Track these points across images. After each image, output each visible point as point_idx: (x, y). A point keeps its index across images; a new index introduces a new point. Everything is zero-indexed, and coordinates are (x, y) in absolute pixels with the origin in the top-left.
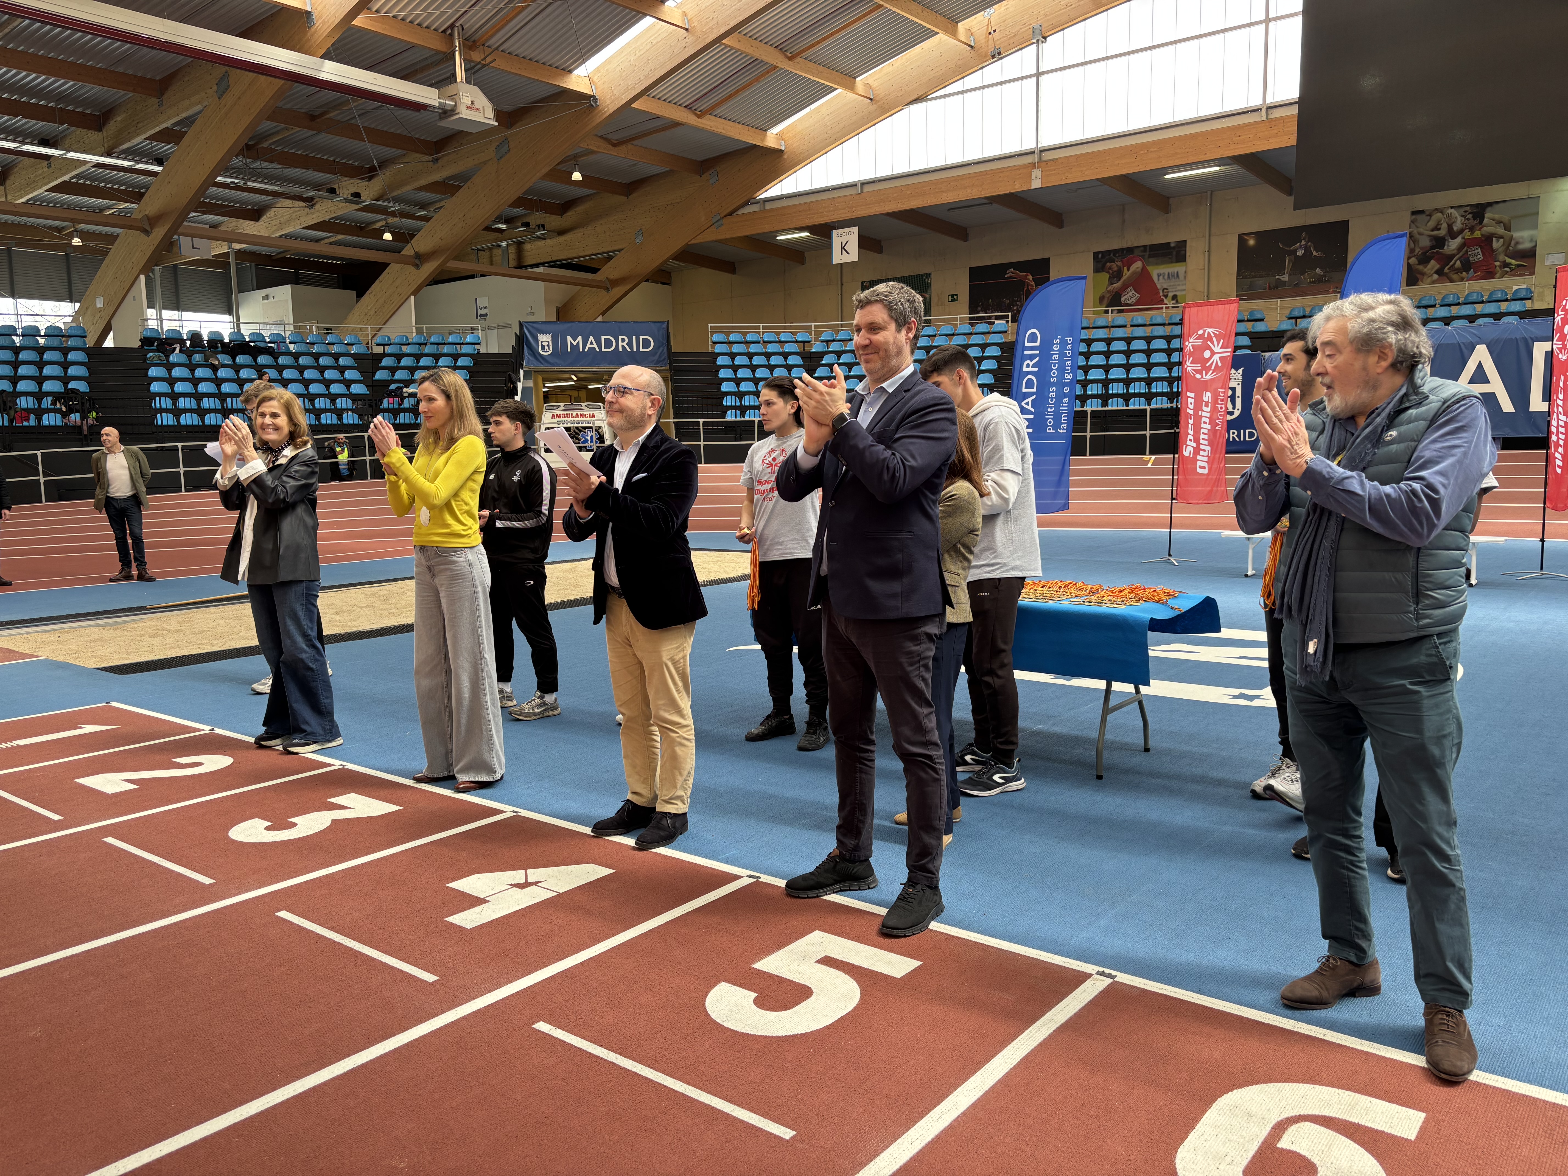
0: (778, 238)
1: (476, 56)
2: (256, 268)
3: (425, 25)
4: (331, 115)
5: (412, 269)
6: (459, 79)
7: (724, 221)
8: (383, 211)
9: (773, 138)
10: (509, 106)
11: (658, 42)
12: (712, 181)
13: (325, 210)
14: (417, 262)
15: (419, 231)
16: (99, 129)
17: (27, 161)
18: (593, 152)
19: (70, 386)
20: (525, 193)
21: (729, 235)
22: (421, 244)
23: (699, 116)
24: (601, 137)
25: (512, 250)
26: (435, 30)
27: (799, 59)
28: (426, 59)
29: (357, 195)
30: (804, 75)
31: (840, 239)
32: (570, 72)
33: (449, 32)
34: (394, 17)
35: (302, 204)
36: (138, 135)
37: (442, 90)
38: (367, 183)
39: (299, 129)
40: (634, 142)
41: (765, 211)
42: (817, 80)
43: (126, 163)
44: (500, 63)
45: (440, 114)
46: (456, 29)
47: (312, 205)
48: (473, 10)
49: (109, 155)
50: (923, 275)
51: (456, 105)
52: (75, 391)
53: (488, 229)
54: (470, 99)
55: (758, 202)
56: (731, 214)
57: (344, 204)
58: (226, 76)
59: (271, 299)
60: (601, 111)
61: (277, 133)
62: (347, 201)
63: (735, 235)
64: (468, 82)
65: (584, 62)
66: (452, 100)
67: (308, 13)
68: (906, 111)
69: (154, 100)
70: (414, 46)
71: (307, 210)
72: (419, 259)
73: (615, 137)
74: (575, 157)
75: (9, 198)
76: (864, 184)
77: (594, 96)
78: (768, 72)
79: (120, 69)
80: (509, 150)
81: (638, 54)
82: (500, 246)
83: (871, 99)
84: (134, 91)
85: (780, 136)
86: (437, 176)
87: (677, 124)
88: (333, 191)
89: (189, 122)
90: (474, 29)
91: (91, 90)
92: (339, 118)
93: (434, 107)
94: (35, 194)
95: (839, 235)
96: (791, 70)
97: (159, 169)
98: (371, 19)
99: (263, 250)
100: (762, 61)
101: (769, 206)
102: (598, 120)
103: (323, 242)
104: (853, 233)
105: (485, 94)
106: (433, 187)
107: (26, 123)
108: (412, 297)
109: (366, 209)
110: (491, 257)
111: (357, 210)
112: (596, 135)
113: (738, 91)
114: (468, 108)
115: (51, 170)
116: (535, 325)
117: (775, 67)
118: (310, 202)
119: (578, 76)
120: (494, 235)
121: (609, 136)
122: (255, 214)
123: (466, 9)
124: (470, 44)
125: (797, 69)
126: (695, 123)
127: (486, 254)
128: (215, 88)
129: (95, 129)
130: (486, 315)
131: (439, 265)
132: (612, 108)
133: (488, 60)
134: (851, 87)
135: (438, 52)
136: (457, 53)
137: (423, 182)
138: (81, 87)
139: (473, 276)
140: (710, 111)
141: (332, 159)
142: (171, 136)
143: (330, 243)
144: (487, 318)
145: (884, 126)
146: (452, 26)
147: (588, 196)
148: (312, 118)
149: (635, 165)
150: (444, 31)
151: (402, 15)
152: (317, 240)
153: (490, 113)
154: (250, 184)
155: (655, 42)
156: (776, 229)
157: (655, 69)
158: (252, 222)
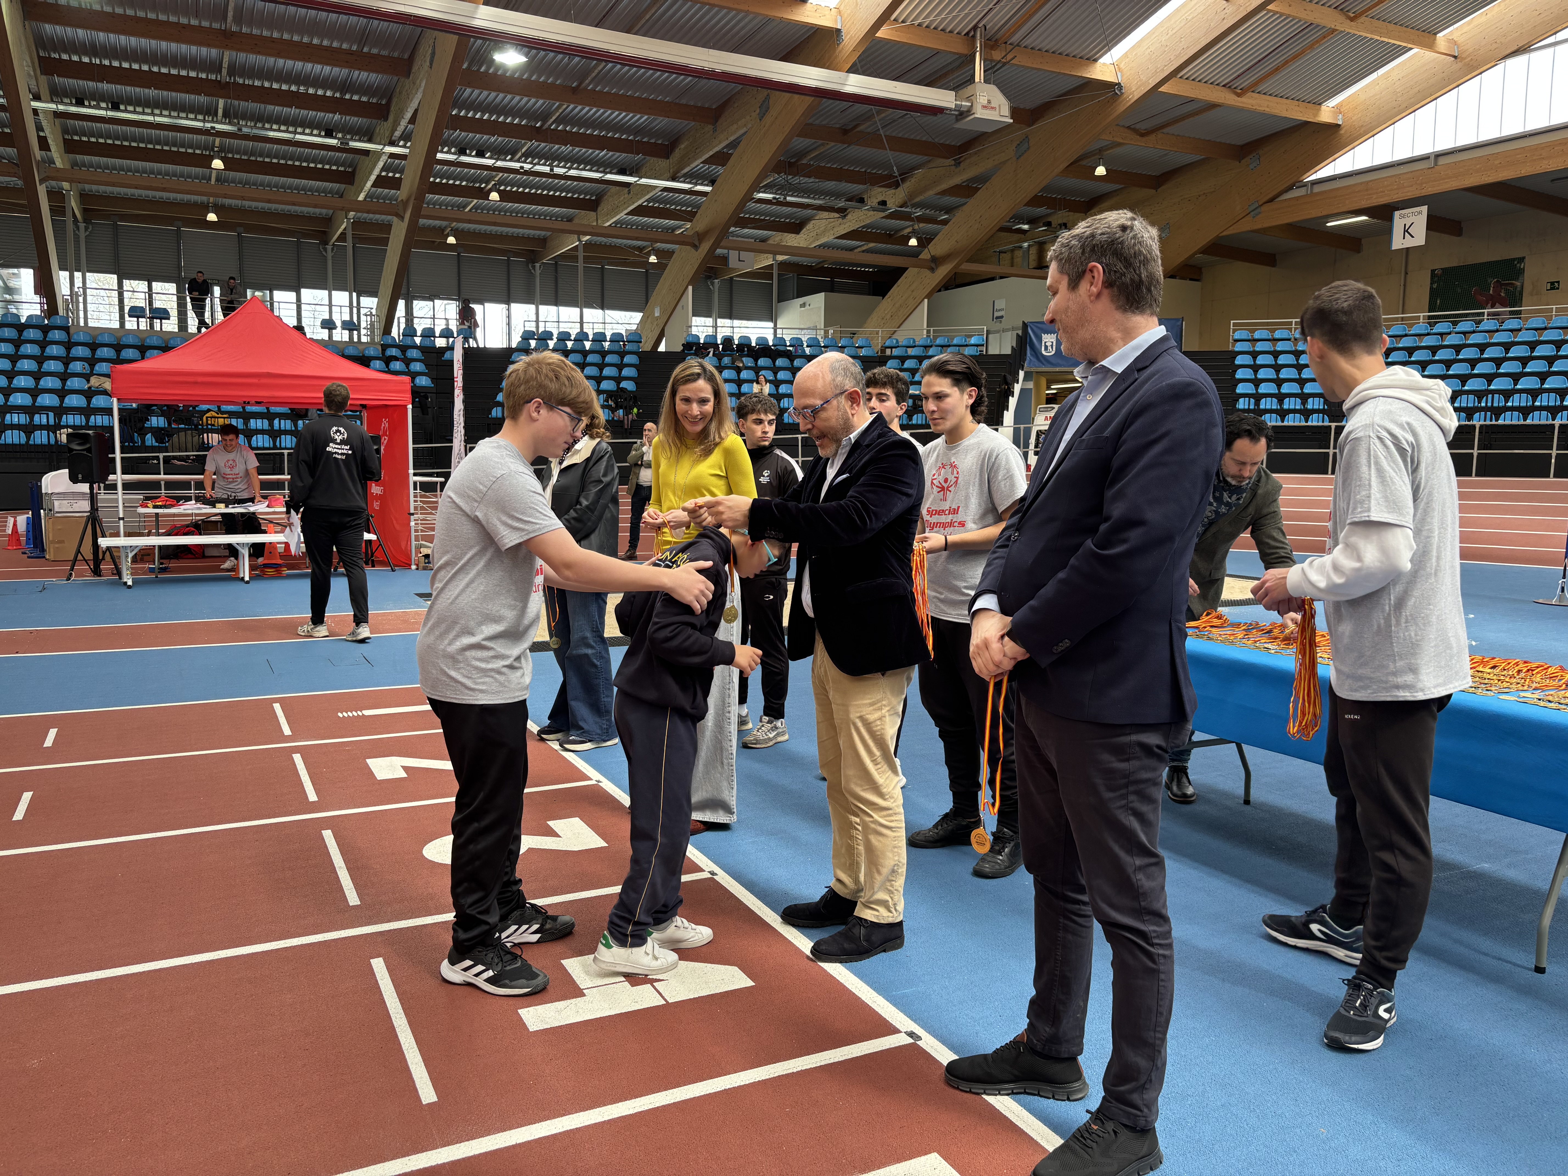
0: (1328, 224)
1: (997, 55)
2: (798, 278)
3: (948, 30)
4: (861, 128)
5: (927, 272)
6: (977, 79)
7: (1263, 208)
8: (907, 217)
9: (1327, 113)
10: (1029, 104)
11: (1193, 18)
12: (1251, 167)
13: (857, 219)
14: (933, 265)
15: (936, 235)
16: (668, 158)
17: (614, 189)
18: (1120, 144)
19: (621, 386)
20: (1043, 190)
21: (1267, 224)
22: (937, 248)
23: (1239, 95)
24: (1129, 127)
25: (1033, 251)
26: (958, 33)
27: (1363, 19)
28: (950, 63)
29: (883, 203)
30: (1370, 36)
31: (1404, 221)
32: (1096, 60)
33: (972, 33)
34: (920, 25)
35: (837, 215)
36: (696, 160)
37: (960, 92)
38: (893, 191)
39: (833, 144)
40: (1165, 130)
41: (1312, 194)
42: (1386, 40)
43: (686, 186)
44: (1021, 60)
45: (957, 116)
46: (979, 30)
47: (845, 216)
48: (998, 7)
49: (674, 179)
50: (1514, 259)
51: (972, 106)
52: (624, 390)
53: (1008, 230)
54: (986, 98)
55: (1305, 185)
56: (1271, 200)
57: (872, 213)
58: (768, 97)
59: (807, 307)
60: (1125, 99)
61: (815, 149)
62: (874, 209)
63: (1274, 224)
64: (986, 81)
65: (1109, 50)
66: (968, 101)
67: (838, 31)
68: (1500, 67)
69: (711, 127)
70: (938, 52)
71: (840, 220)
72: (935, 262)
73: (1142, 127)
74: (1101, 150)
75: (599, 222)
76: (1439, 155)
77: (1119, 84)
78: (1325, 37)
79: (684, 101)
80: (1028, 148)
81: (1171, 33)
82: (1021, 247)
83: (1455, 57)
84: (694, 120)
85: (1338, 109)
86: (957, 180)
87: (1213, 106)
88: (861, 201)
89: (734, 145)
90: (997, 28)
91: (661, 122)
92: (869, 130)
93: (951, 110)
94: (618, 217)
95: (1402, 217)
96: (1353, 32)
97: (708, 189)
98: (896, 30)
99: (805, 261)
100: (1318, 26)
101: (1317, 189)
102: (1122, 108)
103: (856, 251)
104: (1420, 213)
105: (1002, 91)
106: (955, 190)
107: (612, 156)
108: (926, 300)
109: (892, 216)
110: (1012, 258)
111: (883, 218)
112: (1123, 126)
113: (1286, 63)
114: (984, 107)
115: (630, 196)
116: (1039, 325)
117: (1334, 30)
118: (843, 212)
119: (1104, 64)
120: (1017, 236)
121: (1138, 126)
122: (796, 227)
123: (990, 7)
124: (991, 43)
125: (1361, 30)
126: (1233, 103)
127: (1007, 256)
128: (758, 111)
129: (664, 157)
130: (1002, 317)
131: (955, 267)
132: (1137, 95)
133: (1009, 57)
134: (1430, 45)
135: (961, 55)
136: (978, 54)
137: (944, 186)
138: (654, 120)
139: (992, 279)
140: (1252, 88)
141: (863, 170)
142: (721, 158)
143: (863, 251)
144: (1003, 320)
145: (1469, 88)
146: (975, 28)
147: (1115, 191)
148: (845, 131)
149: (1166, 155)
150: (967, 34)
151: (928, 21)
152: (852, 249)
153: (1006, 110)
154: (789, 199)
155: (1190, 18)
156: (1324, 213)
157: (1188, 47)
158: (793, 235)
